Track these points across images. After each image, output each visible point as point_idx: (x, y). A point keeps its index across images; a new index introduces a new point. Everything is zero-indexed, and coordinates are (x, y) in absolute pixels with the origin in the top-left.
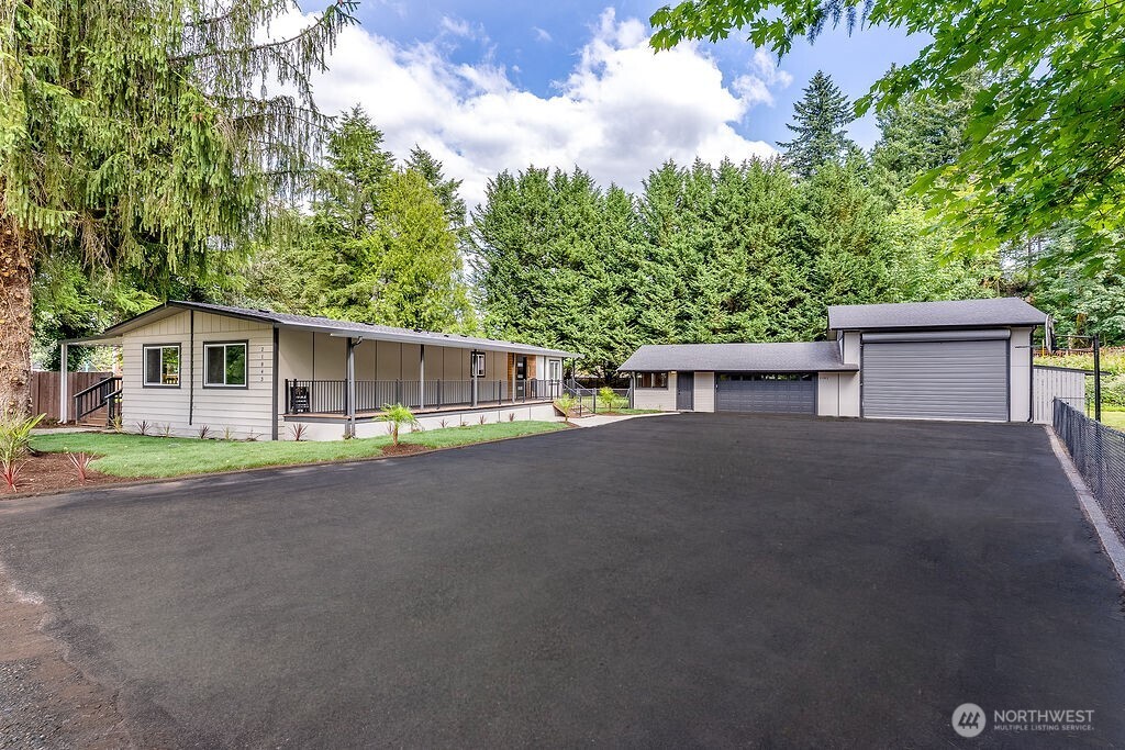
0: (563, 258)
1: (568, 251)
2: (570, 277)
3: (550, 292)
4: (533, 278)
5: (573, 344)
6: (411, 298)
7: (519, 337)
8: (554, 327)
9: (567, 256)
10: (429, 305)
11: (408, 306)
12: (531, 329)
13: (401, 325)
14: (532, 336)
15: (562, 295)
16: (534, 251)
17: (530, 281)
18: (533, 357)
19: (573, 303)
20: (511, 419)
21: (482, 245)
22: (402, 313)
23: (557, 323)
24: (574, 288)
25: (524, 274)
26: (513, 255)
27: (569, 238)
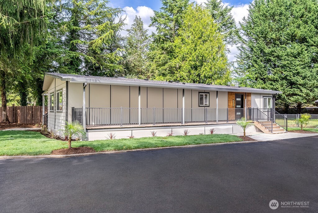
0: (293, 38)
1: (296, 33)
2: (297, 47)
3: (282, 58)
4: (272, 51)
5: (298, 88)
6: (196, 68)
7: (264, 85)
8: (285, 78)
9: (295, 36)
10: (205, 71)
11: (193, 72)
12: (271, 80)
13: (190, 82)
14: (271, 84)
15: (291, 59)
16: (274, 36)
17: (271, 54)
18: (249, 94)
19: (298, 63)
20: (212, 132)
21: (245, 38)
22: (191, 76)
23: (287, 76)
24: (299, 54)
25: (267, 50)
26: (261, 41)
27: (296, 25)
